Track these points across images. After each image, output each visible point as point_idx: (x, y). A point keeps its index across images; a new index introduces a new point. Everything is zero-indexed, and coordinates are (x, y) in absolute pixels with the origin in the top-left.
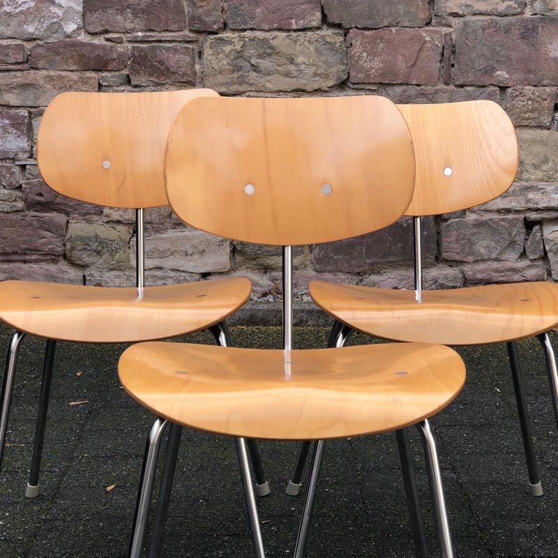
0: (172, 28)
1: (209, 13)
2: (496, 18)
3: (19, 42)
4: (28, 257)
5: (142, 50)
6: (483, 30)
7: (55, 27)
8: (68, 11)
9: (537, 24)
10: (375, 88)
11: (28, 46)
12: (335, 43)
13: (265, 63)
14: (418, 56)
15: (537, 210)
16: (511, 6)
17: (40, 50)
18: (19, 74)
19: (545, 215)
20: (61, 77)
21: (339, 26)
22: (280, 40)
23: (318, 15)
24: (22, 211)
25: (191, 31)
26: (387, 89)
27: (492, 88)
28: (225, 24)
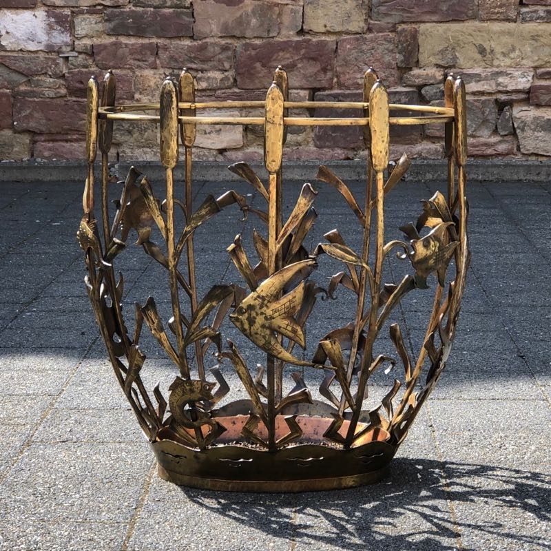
4: (69, 137)
15: (507, 92)
19: (514, 97)
24: (65, 96)
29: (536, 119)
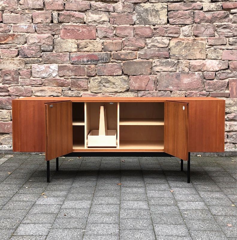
0: (82, 75)
1: (92, 71)
2: (168, 72)
3: (40, 79)
5: (74, 81)
6: (166, 76)
7: (50, 75)
8: (54, 71)
9: (180, 74)
10: (137, 91)
11: (43, 80)
12: (126, 79)
13: (107, 85)
14: (148, 83)
16: (173, 69)
17: (46, 81)
18: (40, 87)
20: (52, 88)
21: (127, 75)
22: (110, 78)
23: (121, 72)
25: (87, 76)
26: (140, 91)
27: (168, 91)
28: (96, 74)
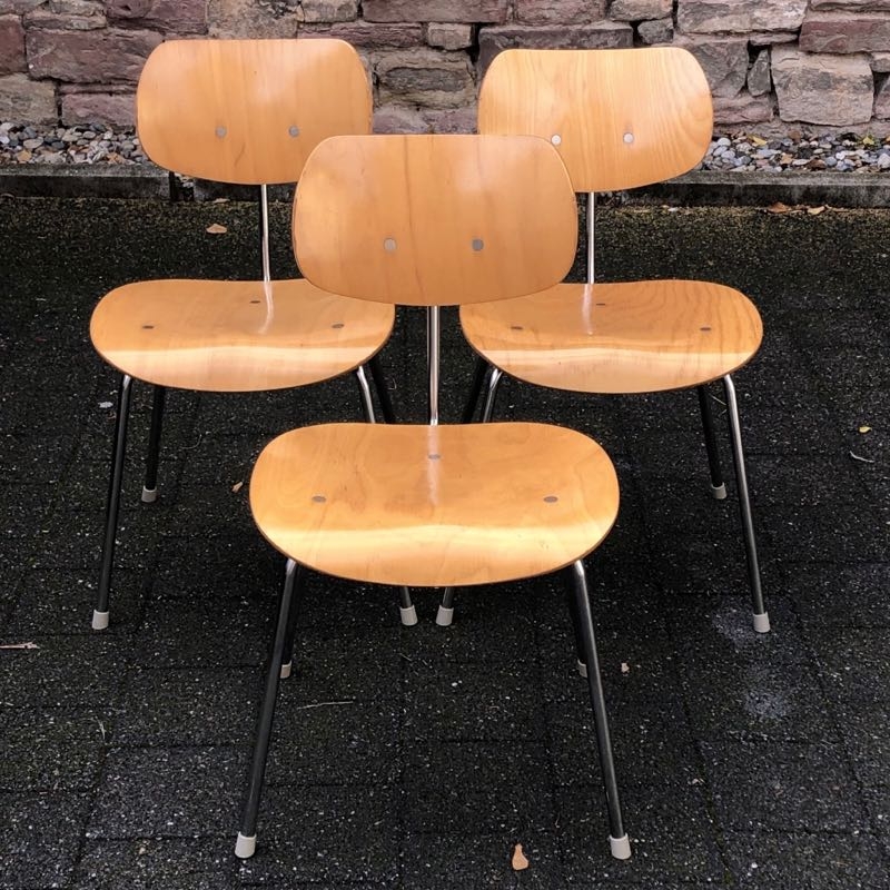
15: (765, 32)
24: (104, 28)
29: (806, 71)
